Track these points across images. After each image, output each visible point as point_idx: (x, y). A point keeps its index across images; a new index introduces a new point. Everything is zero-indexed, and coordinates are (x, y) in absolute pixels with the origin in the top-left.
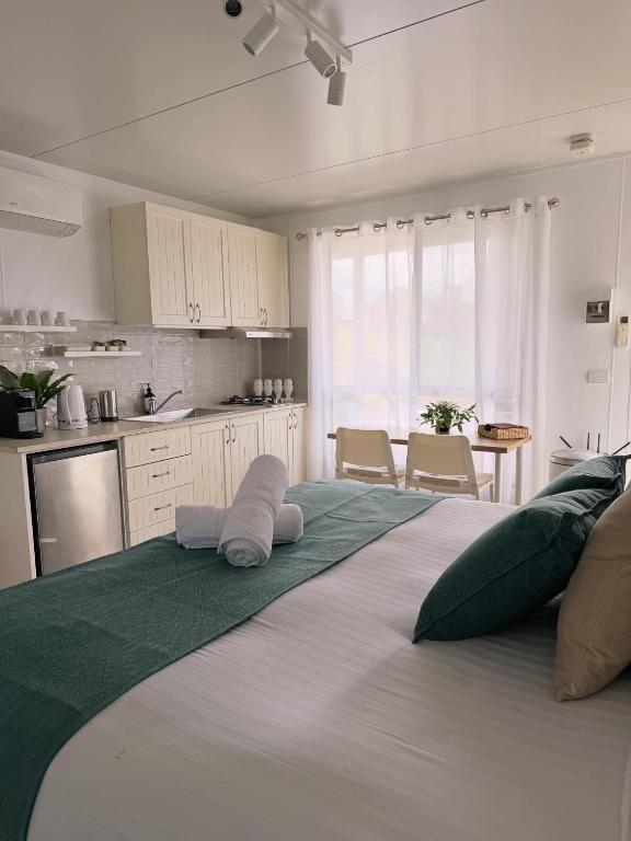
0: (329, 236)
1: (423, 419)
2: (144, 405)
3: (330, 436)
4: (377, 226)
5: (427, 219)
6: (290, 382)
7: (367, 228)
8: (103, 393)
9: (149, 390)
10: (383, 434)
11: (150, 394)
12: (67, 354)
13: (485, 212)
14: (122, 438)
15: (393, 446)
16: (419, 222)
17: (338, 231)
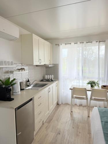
0: (63, 45)
1: (87, 84)
2: (27, 84)
3: (70, 89)
4: (75, 43)
5: (87, 42)
6: (53, 75)
7: (73, 44)
8: (21, 82)
9: (28, 80)
10: (85, 89)
11: (28, 81)
12: (14, 73)
13: (100, 42)
14: (34, 97)
15: (87, 91)
16: (85, 43)
17: (66, 44)
